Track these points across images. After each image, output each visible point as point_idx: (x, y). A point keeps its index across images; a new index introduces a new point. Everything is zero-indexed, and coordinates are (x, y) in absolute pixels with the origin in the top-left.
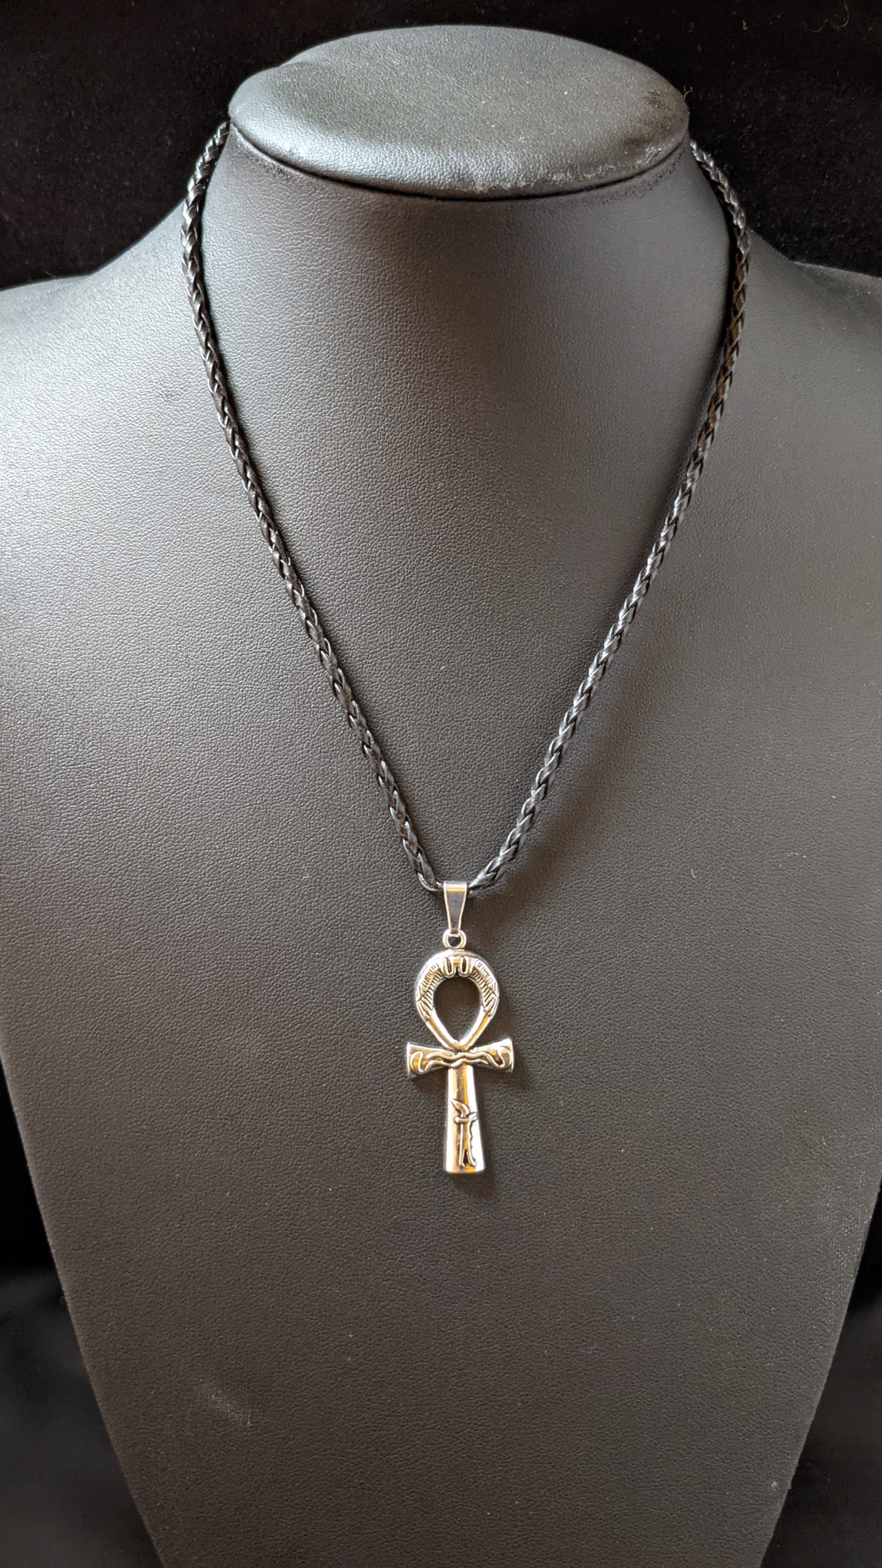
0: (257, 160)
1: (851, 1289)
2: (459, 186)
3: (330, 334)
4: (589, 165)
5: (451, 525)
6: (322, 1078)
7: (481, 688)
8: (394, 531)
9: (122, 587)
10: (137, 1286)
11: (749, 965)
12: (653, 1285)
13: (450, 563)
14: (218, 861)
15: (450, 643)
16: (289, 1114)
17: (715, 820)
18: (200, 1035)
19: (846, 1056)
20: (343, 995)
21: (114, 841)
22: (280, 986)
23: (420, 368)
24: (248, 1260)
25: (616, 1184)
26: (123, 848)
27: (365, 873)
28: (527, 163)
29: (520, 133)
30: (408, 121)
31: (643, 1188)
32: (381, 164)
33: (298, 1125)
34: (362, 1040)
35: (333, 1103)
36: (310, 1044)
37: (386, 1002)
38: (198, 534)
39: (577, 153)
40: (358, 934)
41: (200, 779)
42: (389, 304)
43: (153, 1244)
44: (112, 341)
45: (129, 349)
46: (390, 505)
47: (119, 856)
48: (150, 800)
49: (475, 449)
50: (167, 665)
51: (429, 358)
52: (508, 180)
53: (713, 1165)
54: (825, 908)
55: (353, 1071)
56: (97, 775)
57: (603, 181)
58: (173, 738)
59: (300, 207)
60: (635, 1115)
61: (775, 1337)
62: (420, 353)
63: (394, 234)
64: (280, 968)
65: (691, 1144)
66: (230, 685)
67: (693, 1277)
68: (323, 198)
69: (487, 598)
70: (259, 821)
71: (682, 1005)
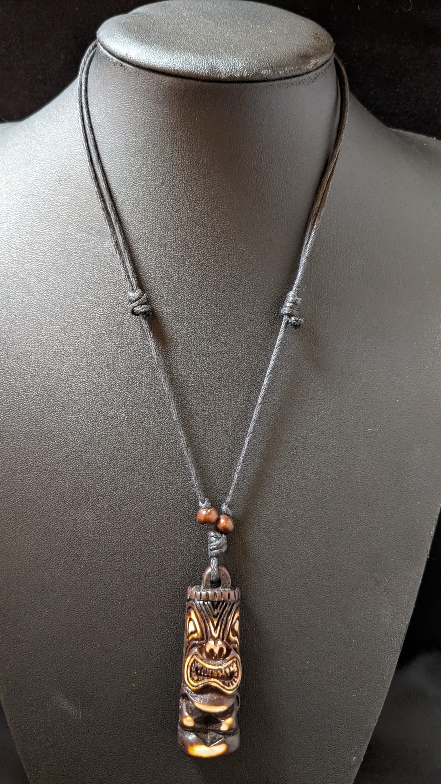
0: (110, 60)
1: (398, 657)
2: (213, 75)
3: (144, 150)
4: (280, 67)
5: (204, 252)
6: (125, 537)
7: (216, 337)
8: (174, 254)
9: (32, 279)
10: (24, 643)
11: (350, 486)
12: (295, 651)
13: (202, 272)
14: (76, 422)
15: (201, 313)
16: (108, 555)
17: (335, 410)
18: (62, 512)
19: (399, 535)
20: (139, 494)
21: (23, 409)
22: (106, 488)
23: (190, 170)
24: (83, 631)
25: (277, 598)
26: (26, 414)
27: (152, 431)
28: (249, 64)
29: (246, 49)
30: (188, 42)
31: (291, 600)
32: (172, 62)
33: (112, 561)
34: (147, 518)
35: (131, 550)
36: (120, 519)
37: (161, 498)
38: (72, 253)
39: (275, 60)
40: (147, 463)
41: (68, 379)
42: (175, 136)
43: (34, 621)
44: (33, 152)
45: (41, 156)
46: (172, 240)
47: (24, 417)
48: (42, 389)
49: (217, 213)
50: (54, 319)
51: (195, 165)
52: (238, 72)
53: (328, 590)
54: (391, 458)
55: (142, 534)
56: (15, 375)
57: (288, 75)
58: (55, 357)
59: (131, 84)
60: (289, 563)
61: (357, 681)
62: (190, 162)
63: (178, 99)
64: (106, 479)
65: (317, 579)
66: (86, 331)
67: (315, 648)
68: (143, 79)
69: (221, 291)
70: (98, 402)
71: (315, 506)
